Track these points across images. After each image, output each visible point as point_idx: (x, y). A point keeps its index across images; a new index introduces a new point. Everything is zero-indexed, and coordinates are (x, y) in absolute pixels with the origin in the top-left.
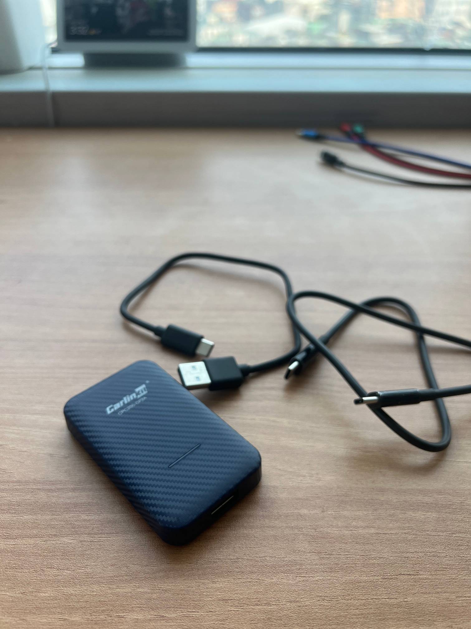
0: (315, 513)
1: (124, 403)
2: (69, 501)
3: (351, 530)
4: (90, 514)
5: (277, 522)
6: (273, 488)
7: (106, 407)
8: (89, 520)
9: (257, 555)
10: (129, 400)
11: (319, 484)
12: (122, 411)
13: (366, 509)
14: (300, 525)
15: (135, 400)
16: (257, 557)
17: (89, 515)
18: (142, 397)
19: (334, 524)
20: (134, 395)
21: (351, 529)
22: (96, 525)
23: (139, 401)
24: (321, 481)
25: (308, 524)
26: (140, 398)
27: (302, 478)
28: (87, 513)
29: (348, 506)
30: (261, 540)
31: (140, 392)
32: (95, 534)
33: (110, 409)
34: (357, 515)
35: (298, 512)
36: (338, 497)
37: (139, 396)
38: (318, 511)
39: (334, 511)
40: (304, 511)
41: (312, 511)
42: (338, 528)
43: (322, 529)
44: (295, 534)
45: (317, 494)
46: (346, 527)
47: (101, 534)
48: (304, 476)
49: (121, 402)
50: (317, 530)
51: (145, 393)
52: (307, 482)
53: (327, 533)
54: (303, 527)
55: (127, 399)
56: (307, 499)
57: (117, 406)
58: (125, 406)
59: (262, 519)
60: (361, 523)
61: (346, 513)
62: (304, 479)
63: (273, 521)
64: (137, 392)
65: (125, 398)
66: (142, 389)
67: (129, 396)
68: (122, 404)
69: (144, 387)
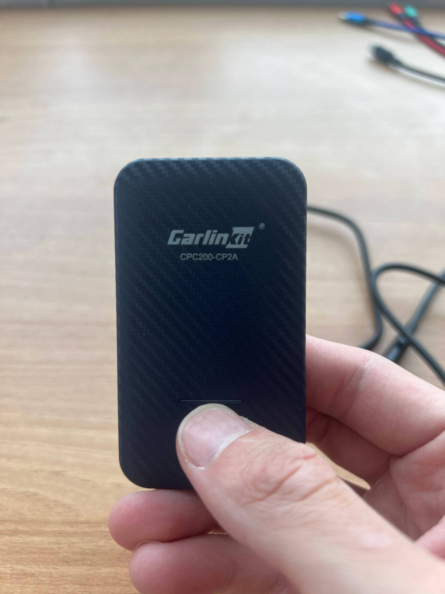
1: (202, 239)
10: (211, 243)
12: (189, 256)
15: (220, 248)
18: (233, 251)
20: (226, 236)
23: (224, 256)
26: (228, 251)
31: (237, 240)
33: (178, 236)
37: (230, 246)
51: (243, 246)
55: (210, 237)
57: (190, 239)
58: (201, 248)
64: (233, 234)
65: (209, 232)
66: (243, 235)
67: (217, 234)
68: (197, 242)
69: (248, 233)
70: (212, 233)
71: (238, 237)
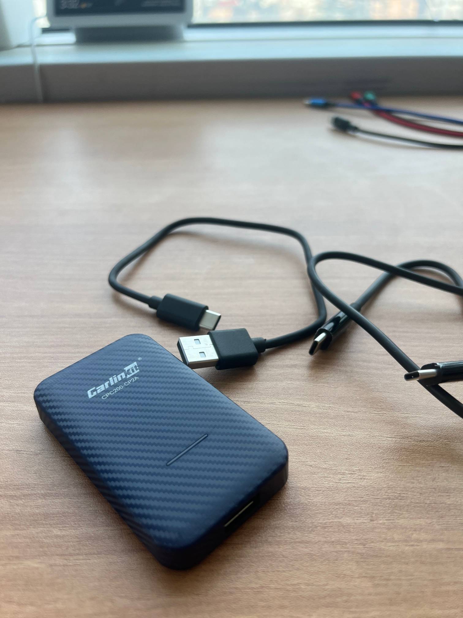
0: (362, 522)
1: (109, 384)
2: (37, 511)
3: (412, 545)
4: (64, 528)
5: (311, 536)
6: (303, 490)
7: (87, 391)
8: (63, 536)
9: (289, 583)
10: (116, 381)
11: (363, 483)
12: (107, 395)
13: (428, 515)
14: (343, 540)
15: (124, 381)
16: (288, 585)
17: (64, 530)
18: (133, 376)
19: (388, 538)
20: (123, 374)
21: (412, 543)
22: (71, 543)
23: (129, 382)
24: (365, 480)
25: (354, 538)
26: (130, 378)
27: (340, 476)
28: (61, 526)
29: (404, 513)
30: (292, 560)
32: (71, 555)
33: (92, 392)
34: (417, 525)
35: (340, 522)
36: (390, 500)
37: (128, 376)
38: (365, 520)
39: (386, 520)
40: (346, 520)
41: (357, 519)
42: (393, 542)
43: (372, 544)
44: (336, 552)
45: (363, 498)
46: (406, 541)
47: (78, 554)
48: (344, 474)
49: (106, 384)
50: (366, 546)
51: (136, 372)
52: (347, 481)
53: (380, 549)
54: (347, 541)
55: (113, 380)
56: (349, 504)
57: (101, 389)
58: (111, 388)
59: (292, 531)
60: (423, 536)
61: (401, 521)
62: (343, 477)
63: (306, 535)
64: (126, 371)
65: (111, 379)
66: (132, 368)
67: (117, 376)
68: (107, 386)
69: (135, 365)
70: (113, 378)
71: (131, 370)
